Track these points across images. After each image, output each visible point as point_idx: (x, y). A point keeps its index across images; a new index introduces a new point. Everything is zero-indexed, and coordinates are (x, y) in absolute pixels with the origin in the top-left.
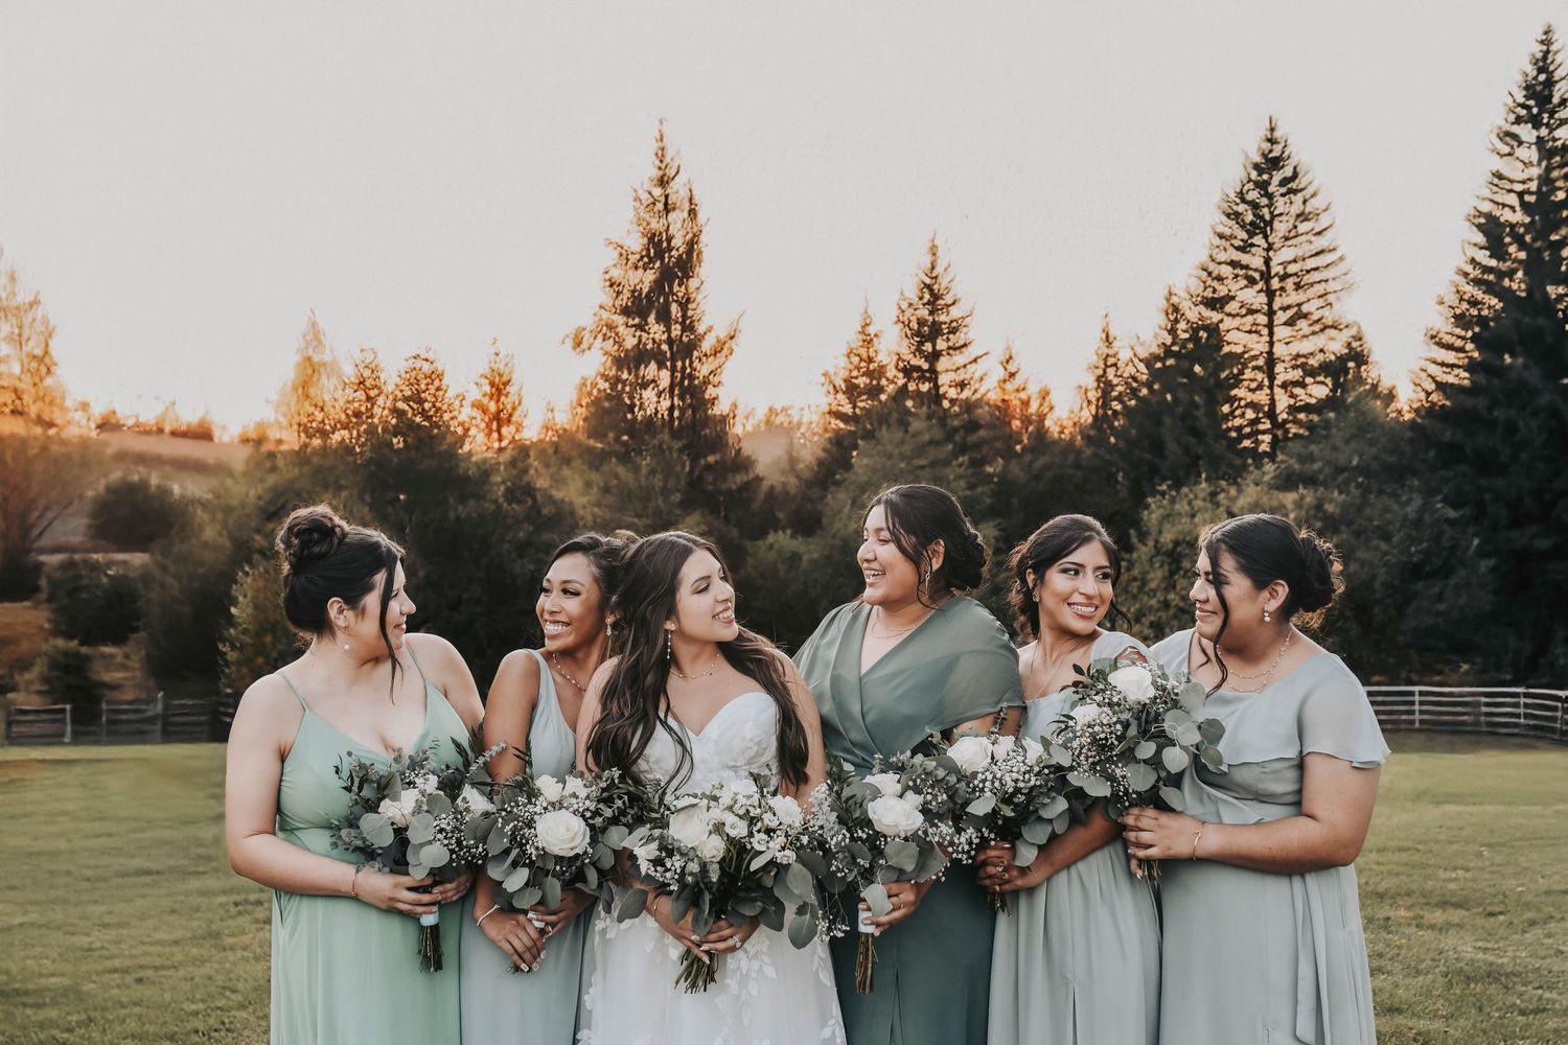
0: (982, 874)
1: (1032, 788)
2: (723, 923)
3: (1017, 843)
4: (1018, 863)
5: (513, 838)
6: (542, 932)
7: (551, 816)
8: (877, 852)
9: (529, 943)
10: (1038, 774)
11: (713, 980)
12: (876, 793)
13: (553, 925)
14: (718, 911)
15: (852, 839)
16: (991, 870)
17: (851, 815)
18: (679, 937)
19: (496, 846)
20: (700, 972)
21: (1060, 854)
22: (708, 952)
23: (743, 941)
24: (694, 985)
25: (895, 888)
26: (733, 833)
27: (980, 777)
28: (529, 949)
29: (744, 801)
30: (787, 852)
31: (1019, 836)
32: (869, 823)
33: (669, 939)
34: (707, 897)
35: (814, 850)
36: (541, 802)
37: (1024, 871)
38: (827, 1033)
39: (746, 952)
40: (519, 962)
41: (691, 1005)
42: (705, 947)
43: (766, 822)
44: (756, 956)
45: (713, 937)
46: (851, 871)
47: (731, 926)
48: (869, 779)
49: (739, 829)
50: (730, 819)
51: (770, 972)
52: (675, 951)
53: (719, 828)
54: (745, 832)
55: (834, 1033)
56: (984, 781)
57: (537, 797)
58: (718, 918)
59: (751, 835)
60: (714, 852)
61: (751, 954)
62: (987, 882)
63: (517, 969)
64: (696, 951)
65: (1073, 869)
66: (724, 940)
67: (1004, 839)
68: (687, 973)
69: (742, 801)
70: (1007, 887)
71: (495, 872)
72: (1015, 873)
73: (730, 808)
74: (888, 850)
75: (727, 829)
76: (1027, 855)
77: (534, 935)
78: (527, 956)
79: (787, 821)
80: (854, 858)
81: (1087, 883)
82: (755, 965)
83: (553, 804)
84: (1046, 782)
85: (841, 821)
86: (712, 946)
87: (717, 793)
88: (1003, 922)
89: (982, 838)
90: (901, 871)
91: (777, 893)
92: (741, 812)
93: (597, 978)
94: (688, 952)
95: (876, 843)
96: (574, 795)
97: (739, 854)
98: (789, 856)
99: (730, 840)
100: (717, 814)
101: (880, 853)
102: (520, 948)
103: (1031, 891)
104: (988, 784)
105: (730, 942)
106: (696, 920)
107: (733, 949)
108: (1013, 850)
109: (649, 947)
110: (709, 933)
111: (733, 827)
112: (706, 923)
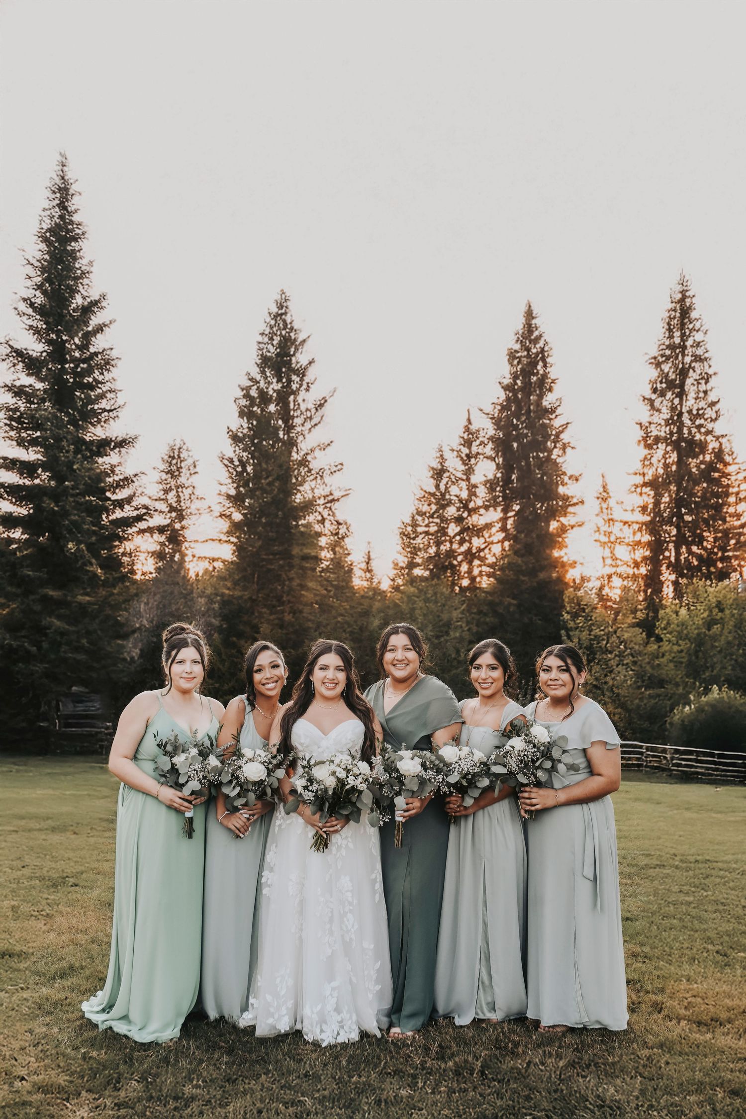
0: (447, 806)
1: (475, 773)
2: (333, 818)
3: (465, 795)
4: (464, 804)
5: (233, 775)
6: (248, 819)
7: (250, 764)
8: (402, 783)
9: (243, 824)
10: (479, 767)
11: (327, 848)
12: (401, 758)
13: (253, 815)
14: (332, 812)
15: (390, 777)
16: (451, 806)
17: (390, 768)
18: (313, 825)
19: (225, 778)
20: (321, 843)
21: (482, 803)
22: (325, 832)
23: (342, 828)
24: (318, 849)
25: (411, 800)
26: (340, 776)
27: (453, 766)
28: (243, 827)
29: (345, 762)
30: (363, 785)
31: (466, 792)
32: (398, 771)
33: (310, 827)
34: (327, 805)
35: (375, 785)
36: (245, 759)
37: (466, 808)
38: (373, 876)
39: (341, 835)
40: (239, 833)
41: (316, 858)
42: (324, 829)
43: (354, 771)
44: (346, 838)
45: (328, 824)
46: (391, 792)
47: (337, 819)
48: (399, 753)
49: (342, 774)
50: (338, 770)
51: (351, 845)
52: (311, 832)
53: (333, 774)
54: (345, 776)
55: (376, 878)
56: (455, 768)
57: (243, 757)
58: (331, 816)
59: (347, 777)
60: (331, 783)
61: (343, 837)
62: (449, 810)
63: (238, 836)
64: (321, 832)
65: (486, 809)
66: (333, 826)
67: (459, 793)
68: (316, 844)
69: (344, 762)
70: (458, 814)
71: (226, 790)
72: (462, 808)
73: (339, 766)
74: (406, 782)
75: (337, 774)
76: (469, 802)
77: (245, 820)
78: (242, 830)
79: (363, 772)
80: (392, 787)
81: (492, 815)
82: (345, 842)
83: (250, 760)
84: (482, 771)
85: (386, 770)
86: (328, 829)
87: (333, 758)
88: (453, 830)
89: (450, 791)
90: (413, 792)
91: (358, 805)
92: (344, 767)
93: (273, 847)
94: (317, 832)
95: (400, 780)
96: (260, 756)
97: (342, 787)
98: (363, 787)
99: (338, 779)
100: (333, 768)
101: (404, 784)
102: (238, 826)
103: (466, 817)
104: (456, 770)
105: (336, 828)
106: (321, 816)
107: (336, 831)
108: (463, 799)
109: (299, 832)
110: (326, 822)
111: (340, 773)
112: (326, 817)
